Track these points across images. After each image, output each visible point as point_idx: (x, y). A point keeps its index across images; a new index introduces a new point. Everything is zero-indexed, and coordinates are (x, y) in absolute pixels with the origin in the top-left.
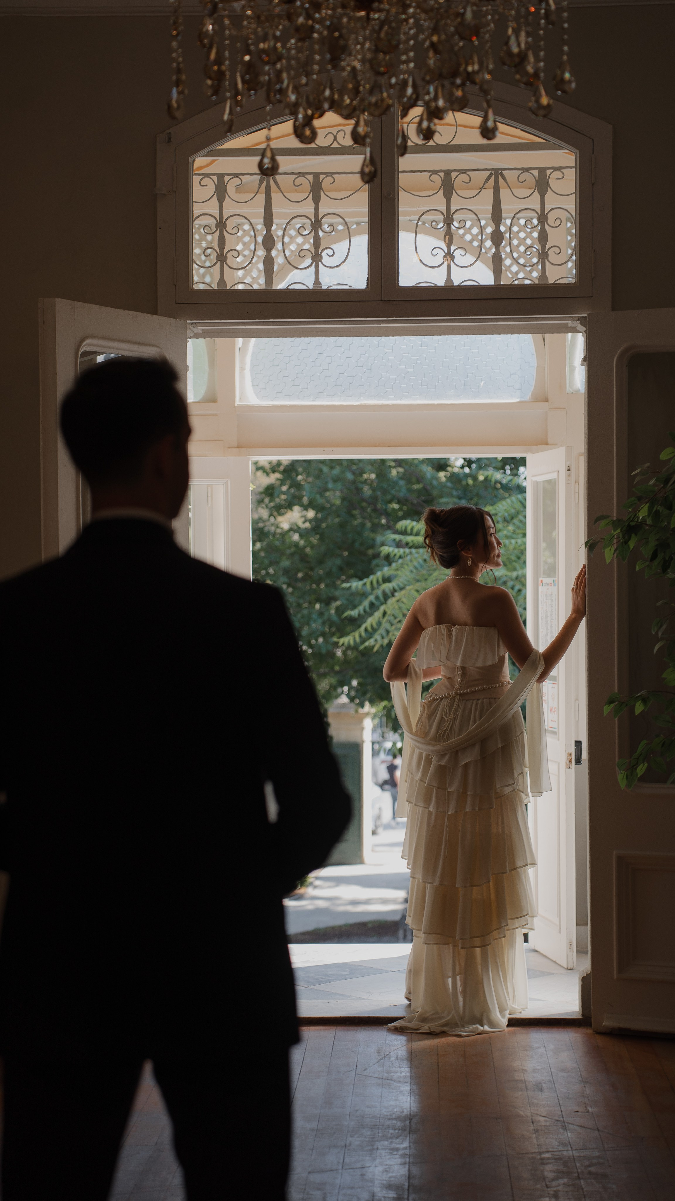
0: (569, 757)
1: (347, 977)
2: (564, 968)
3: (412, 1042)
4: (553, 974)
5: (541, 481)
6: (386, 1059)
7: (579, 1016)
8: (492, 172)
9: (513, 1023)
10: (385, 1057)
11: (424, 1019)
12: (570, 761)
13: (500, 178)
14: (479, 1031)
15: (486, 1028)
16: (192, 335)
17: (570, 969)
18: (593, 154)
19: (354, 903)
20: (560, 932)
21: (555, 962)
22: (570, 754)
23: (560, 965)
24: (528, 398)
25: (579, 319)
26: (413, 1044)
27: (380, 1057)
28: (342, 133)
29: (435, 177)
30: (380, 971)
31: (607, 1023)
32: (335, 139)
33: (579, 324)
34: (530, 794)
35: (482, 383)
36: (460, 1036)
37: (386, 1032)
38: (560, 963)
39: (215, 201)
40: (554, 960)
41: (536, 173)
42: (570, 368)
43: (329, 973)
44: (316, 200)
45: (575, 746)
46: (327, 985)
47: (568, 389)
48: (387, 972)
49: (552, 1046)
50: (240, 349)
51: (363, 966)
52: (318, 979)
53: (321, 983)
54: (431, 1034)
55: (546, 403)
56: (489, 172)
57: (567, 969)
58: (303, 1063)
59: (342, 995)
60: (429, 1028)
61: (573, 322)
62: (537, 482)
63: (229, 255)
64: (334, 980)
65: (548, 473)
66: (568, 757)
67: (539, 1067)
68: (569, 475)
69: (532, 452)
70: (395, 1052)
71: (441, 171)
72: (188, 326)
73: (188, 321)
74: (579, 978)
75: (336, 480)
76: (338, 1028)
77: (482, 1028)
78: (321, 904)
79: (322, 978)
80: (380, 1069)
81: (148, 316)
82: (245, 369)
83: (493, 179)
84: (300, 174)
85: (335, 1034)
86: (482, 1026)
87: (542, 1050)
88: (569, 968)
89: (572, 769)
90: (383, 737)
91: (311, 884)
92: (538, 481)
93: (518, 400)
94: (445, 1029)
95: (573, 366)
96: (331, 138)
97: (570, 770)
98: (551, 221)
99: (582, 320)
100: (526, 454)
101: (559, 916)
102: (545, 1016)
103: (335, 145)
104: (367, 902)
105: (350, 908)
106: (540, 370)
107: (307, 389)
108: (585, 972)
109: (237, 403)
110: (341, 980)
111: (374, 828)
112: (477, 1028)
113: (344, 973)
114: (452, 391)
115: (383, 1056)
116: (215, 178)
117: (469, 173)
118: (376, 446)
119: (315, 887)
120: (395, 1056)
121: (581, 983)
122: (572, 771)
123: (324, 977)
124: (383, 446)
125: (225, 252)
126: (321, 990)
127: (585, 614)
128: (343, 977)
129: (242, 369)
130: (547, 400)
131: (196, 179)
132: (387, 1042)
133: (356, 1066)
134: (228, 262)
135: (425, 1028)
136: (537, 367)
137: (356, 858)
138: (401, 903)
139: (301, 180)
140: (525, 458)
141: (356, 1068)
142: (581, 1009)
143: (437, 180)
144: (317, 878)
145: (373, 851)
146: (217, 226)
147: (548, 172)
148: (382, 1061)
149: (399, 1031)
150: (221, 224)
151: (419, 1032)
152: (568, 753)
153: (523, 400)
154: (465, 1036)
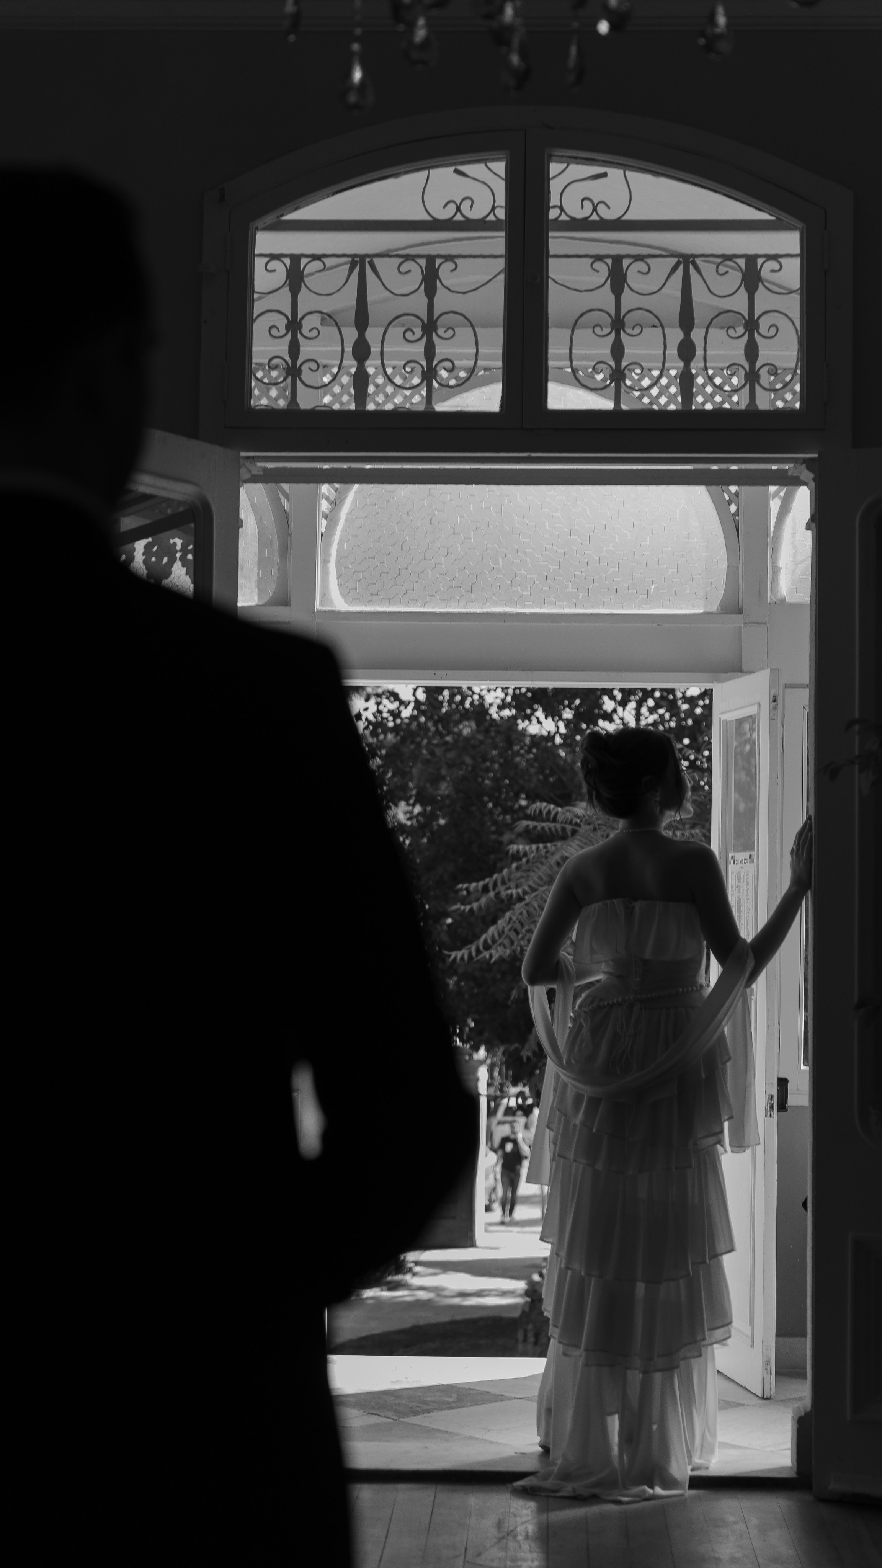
0: (770, 1101)
1: (453, 1405)
2: (759, 1397)
3: (548, 1511)
4: (743, 1405)
5: (732, 721)
6: (510, 1537)
7: (792, 1474)
8: (681, 260)
9: (697, 1482)
10: (508, 1534)
11: (565, 1476)
12: (772, 1107)
13: (692, 270)
14: (647, 1495)
15: (658, 1491)
16: (247, 476)
17: (767, 1399)
18: (826, 228)
19: (463, 1295)
20: (753, 1347)
21: (745, 1388)
22: (772, 1097)
23: (752, 1393)
24: (714, 607)
25: (805, 461)
26: (550, 1514)
27: (501, 1535)
28: (469, 202)
29: (598, 265)
30: (498, 1398)
31: (835, 1486)
32: (458, 209)
33: (805, 469)
34: (728, 1148)
35: (653, 586)
36: (619, 1503)
37: (509, 1494)
38: (752, 1391)
39: (286, 293)
40: (743, 1385)
41: (742, 262)
42: (772, 569)
43: (429, 1399)
44: (430, 293)
45: (778, 1086)
46: (424, 1417)
47: (771, 598)
48: (509, 1398)
49: (755, 1521)
50: (322, 535)
51: (476, 1390)
52: (412, 1408)
53: (416, 1413)
54: (577, 1499)
55: (741, 616)
56: (675, 260)
57: (763, 1398)
58: (385, 1542)
59: (446, 1432)
60: (574, 1489)
61: (797, 466)
62: (728, 722)
63: (305, 368)
64: (435, 1409)
65: (743, 707)
66: (768, 1101)
67: (739, 1555)
68: (775, 708)
69: (720, 681)
70: (524, 1526)
71: (608, 256)
72: (242, 461)
73: (243, 454)
74: (793, 1418)
75: (451, 765)
76: (440, 1487)
77: (651, 1491)
78: (423, 1295)
79: (418, 1407)
80: (501, 1554)
81: (183, 440)
82: (329, 562)
83: (680, 270)
84: (407, 257)
85: (435, 1496)
86: (652, 1487)
87: (741, 1526)
88: (765, 1397)
89: (774, 1117)
90: (501, 1090)
91: (410, 1270)
92: (728, 720)
93: (701, 611)
94: (596, 1491)
95: (777, 567)
96: (452, 208)
97: (772, 1118)
98: (763, 329)
99: (810, 464)
100: (712, 684)
101: (752, 1323)
102: (743, 1473)
103: (459, 217)
104: (479, 1294)
105: (457, 1301)
106: (732, 571)
107: (413, 590)
108: (802, 1409)
109: (318, 607)
110: (444, 1410)
111: (488, 1203)
112: (644, 1491)
113: (450, 1400)
114: (611, 597)
115: (506, 1535)
116: (287, 261)
117: (649, 260)
118: (506, 670)
119: (415, 1274)
120: (524, 1534)
121: (796, 1426)
122: (774, 1121)
123: (421, 1405)
124: (516, 670)
125: (299, 363)
126: (416, 1425)
127: (809, 887)
128: (448, 1406)
129: (326, 562)
130: (741, 612)
131: (259, 263)
132: (512, 1510)
133: (466, 1549)
134: (303, 377)
135: (568, 1488)
136: (728, 567)
137: (466, 1239)
138: (521, 1296)
139: (409, 265)
140: (712, 690)
141: (465, 1552)
142: (795, 1464)
143: (603, 269)
144: (417, 1263)
145: (486, 1230)
146: (288, 327)
147: (760, 261)
148: (504, 1541)
149: (528, 1493)
150: (294, 325)
151: (558, 1494)
152: (769, 1096)
153: (708, 610)
154: (627, 1503)
